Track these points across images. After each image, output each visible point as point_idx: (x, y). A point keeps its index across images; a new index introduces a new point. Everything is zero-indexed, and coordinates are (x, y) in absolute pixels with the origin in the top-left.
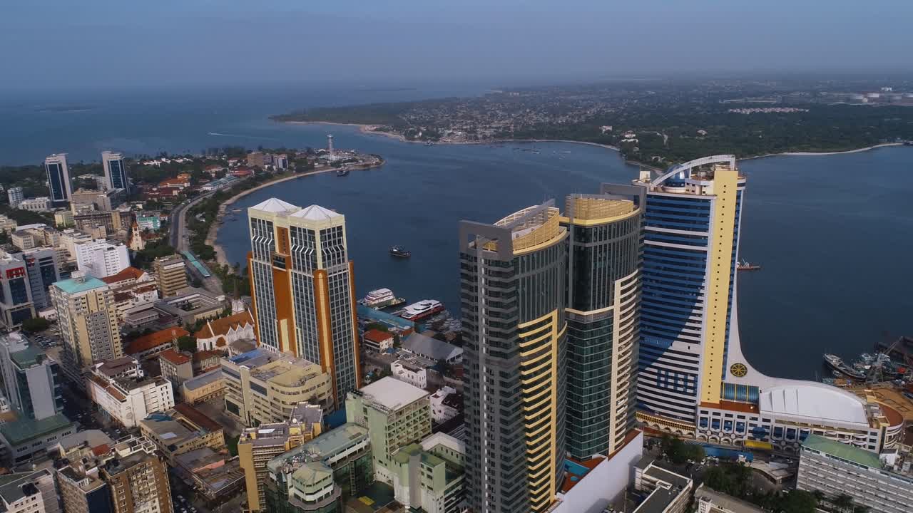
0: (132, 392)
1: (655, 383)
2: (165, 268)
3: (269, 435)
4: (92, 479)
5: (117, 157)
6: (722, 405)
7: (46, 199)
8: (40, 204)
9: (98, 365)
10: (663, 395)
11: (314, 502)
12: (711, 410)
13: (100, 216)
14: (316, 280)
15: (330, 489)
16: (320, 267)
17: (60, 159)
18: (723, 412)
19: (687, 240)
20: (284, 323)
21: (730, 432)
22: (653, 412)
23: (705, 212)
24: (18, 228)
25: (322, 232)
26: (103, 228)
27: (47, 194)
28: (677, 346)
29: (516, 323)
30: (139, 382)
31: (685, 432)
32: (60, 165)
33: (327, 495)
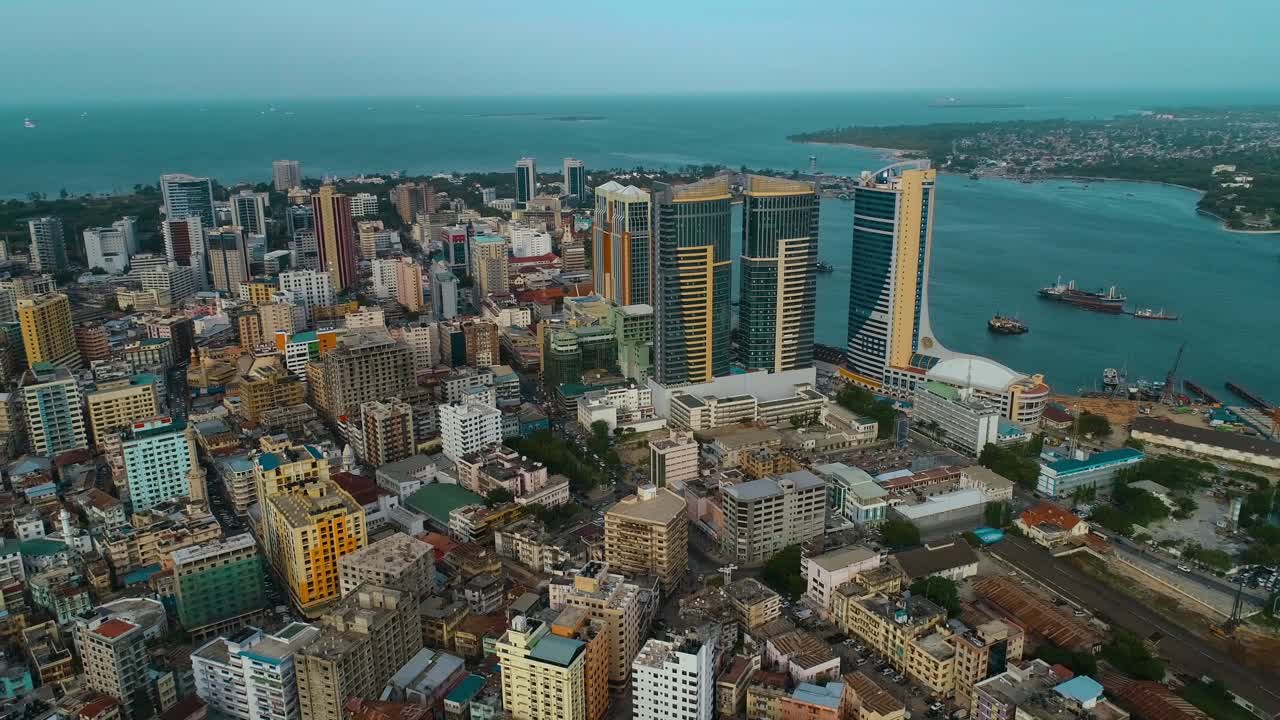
0: (504, 311)
1: (860, 348)
2: (569, 250)
3: (557, 323)
4: (456, 329)
5: (576, 164)
6: (910, 370)
7: (512, 200)
8: (506, 203)
9: (490, 295)
10: (864, 357)
11: (562, 351)
12: (900, 372)
13: (548, 215)
14: (623, 238)
15: (574, 347)
16: (627, 230)
17: (528, 162)
18: (909, 374)
19: (873, 225)
20: (608, 275)
21: (905, 390)
22: (858, 372)
23: (891, 203)
24: (480, 219)
25: (630, 204)
26: (544, 224)
27: (514, 197)
28: (875, 315)
29: (676, 246)
30: (510, 306)
31: (876, 389)
32: (527, 168)
33: (571, 351)
